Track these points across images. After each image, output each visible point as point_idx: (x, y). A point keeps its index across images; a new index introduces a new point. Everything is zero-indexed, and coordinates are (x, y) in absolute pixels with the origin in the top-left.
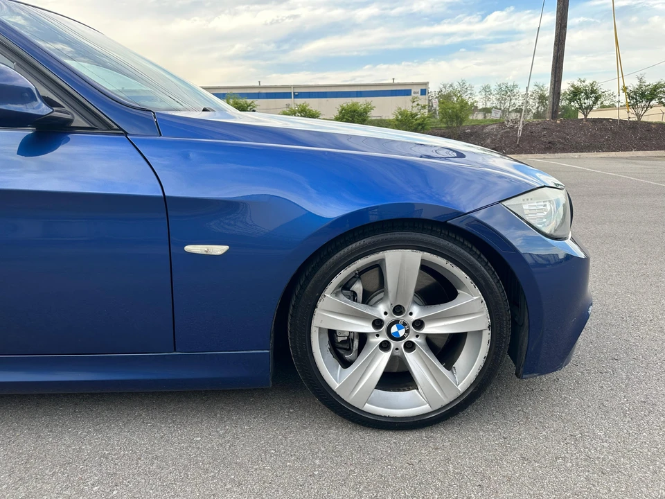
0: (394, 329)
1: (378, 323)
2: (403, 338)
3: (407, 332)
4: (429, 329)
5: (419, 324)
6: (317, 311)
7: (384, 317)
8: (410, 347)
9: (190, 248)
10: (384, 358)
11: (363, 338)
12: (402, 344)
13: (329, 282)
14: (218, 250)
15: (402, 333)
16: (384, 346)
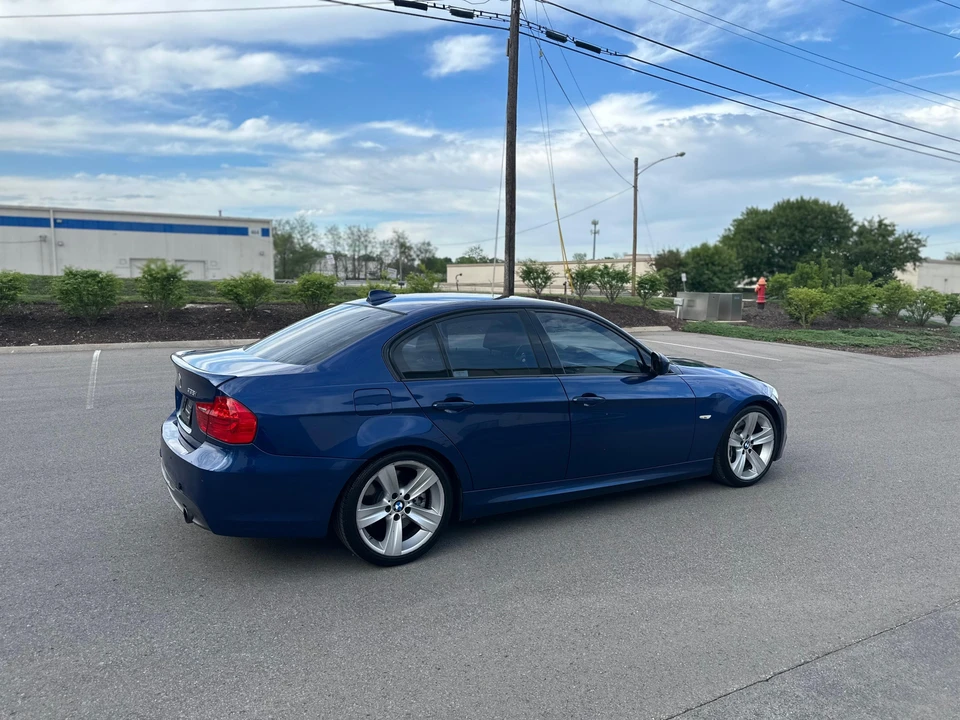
0: (746, 445)
2: (748, 448)
3: (749, 445)
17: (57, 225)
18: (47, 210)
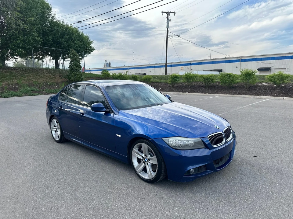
5: (149, 160)
6: (133, 151)
7: (144, 156)
9: (117, 135)
10: (143, 165)
12: (147, 163)
13: (134, 146)
14: (120, 136)
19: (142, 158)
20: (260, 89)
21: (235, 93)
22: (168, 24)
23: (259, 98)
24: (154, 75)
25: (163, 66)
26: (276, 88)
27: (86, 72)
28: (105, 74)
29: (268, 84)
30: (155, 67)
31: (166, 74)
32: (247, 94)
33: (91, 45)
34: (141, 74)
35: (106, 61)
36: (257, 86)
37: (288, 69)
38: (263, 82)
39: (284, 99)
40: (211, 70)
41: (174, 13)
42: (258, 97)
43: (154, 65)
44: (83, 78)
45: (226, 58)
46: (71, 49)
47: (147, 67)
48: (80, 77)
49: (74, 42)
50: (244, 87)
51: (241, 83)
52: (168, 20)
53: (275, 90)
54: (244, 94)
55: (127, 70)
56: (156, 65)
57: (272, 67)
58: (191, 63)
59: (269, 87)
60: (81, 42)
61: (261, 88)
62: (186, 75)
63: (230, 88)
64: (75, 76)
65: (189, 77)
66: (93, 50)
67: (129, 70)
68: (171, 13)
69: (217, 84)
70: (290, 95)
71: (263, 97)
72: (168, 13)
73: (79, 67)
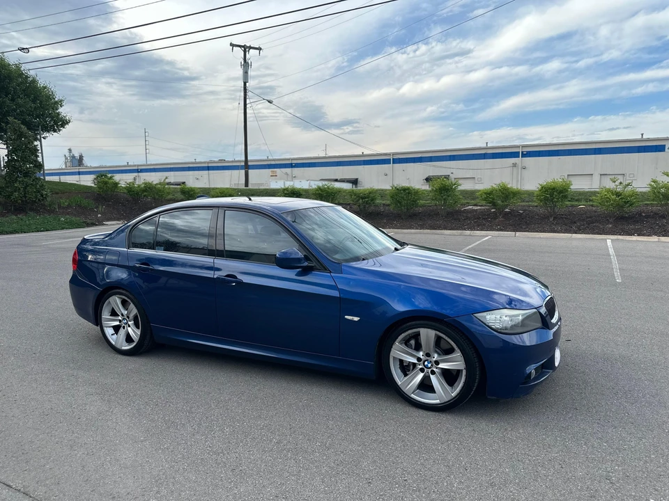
0: (426, 363)
1: (419, 359)
2: (430, 368)
3: (432, 365)
4: (442, 365)
5: (437, 363)
6: (392, 349)
7: (422, 357)
8: (433, 372)
9: (346, 317)
10: (421, 376)
11: (414, 365)
12: (430, 370)
13: (397, 338)
14: (356, 319)
15: (429, 365)
16: (422, 370)
17: (524, 155)
18: (518, 147)
19: (415, 361)
20: (467, 218)
21: (422, 227)
22: (246, 73)
23: (470, 235)
24: (207, 186)
25: (238, 166)
26: (495, 216)
27: (48, 178)
28: (106, 183)
29: (479, 208)
30: (208, 168)
31: (247, 184)
32: (446, 228)
33: (60, 110)
34: (173, 184)
35: (70, 150)
36: (459, 212)
37: (479, 180)
38: (468, 204)
39: (517, 235)
40: (336, 180)
41: (259, 49)
42: (468, 232)
43: (204, 163)
44: (46, 194)
45: (363, 155)
46: (10, 119)
47: (189, 167)
48: (39, 192)
49: (13, 100)
50: (437, 214)
51: (429, 206)
52: (246, 65)
53: (495, 219)
54: (439, 228)
55: (136, 174)
56: (210, 165)
57: (451, 175)
58: (292, 164)
59: (482, 212)
60: (34, 101)
61: (469, 215)
62: (319, 188)
63: (410, 216)
64: (25, 188)
65: (327, 193)
66: (64, 123)
67: (140, 174)
68: (250, 48)
69: (382, 209)
70: (524, 227)
71: (478, 233)
72: (246, 49)
73: (35, 166)
